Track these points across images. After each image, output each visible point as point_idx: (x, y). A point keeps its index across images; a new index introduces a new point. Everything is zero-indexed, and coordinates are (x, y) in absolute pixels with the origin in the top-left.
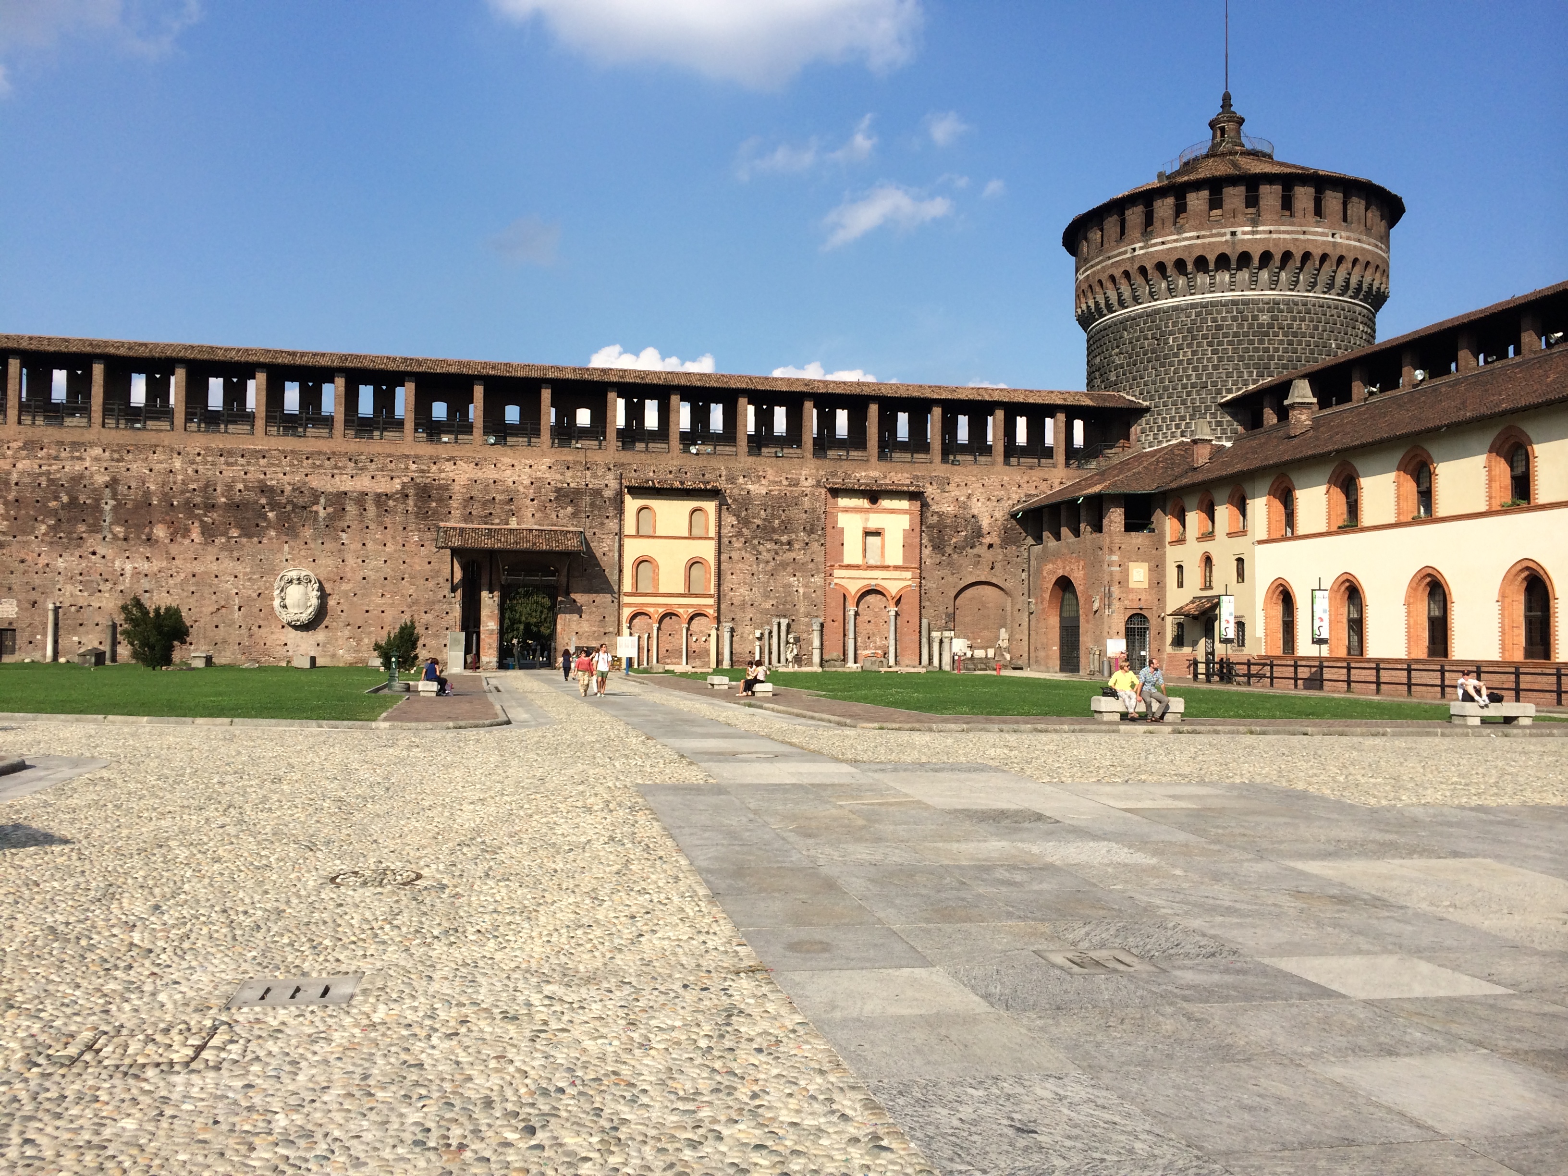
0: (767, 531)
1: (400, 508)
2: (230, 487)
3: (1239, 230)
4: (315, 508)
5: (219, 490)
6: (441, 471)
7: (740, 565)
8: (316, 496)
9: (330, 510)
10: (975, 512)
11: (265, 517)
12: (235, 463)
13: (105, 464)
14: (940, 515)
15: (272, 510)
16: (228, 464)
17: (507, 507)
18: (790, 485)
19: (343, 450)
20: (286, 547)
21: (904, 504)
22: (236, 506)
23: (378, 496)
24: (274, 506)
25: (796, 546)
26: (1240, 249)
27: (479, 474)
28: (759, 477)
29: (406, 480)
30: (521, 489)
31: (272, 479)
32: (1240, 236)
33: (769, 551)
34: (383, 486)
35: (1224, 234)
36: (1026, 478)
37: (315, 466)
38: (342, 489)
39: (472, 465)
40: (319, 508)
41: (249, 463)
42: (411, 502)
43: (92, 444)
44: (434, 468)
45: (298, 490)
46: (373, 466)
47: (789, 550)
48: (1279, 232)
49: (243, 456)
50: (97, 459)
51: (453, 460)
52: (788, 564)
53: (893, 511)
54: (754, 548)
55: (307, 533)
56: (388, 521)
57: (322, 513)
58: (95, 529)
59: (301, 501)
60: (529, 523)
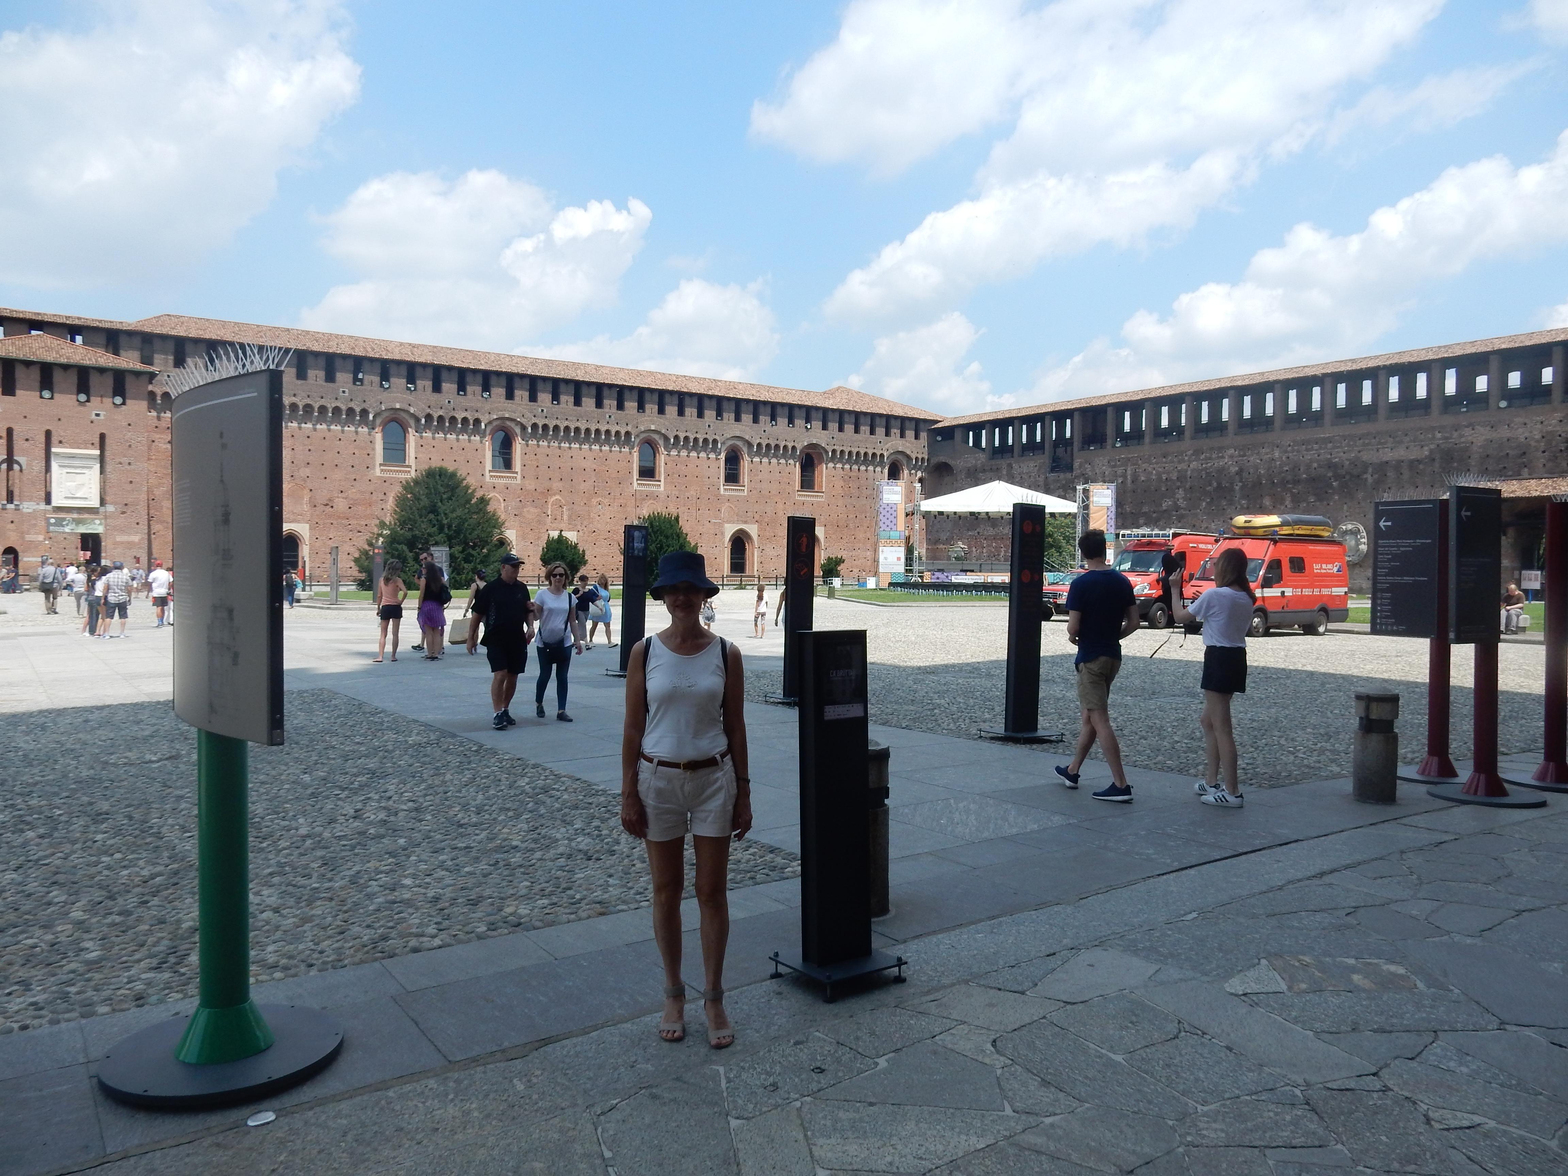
1: (1428, 471)
2: (1309, 466)
4: (1365, 476)
5: (1302, 469)
6: (1461, 436)
8: (1366, 466)
9: (1376, 476)
11: (1331, 486)
12: (1312, 449)
13: (1236, 459)
15: (1335, 481)
16: (1307, 450)
17: (1520, 461)
19: (1386, 429)
20: (1345, 507)
22: (1312, 480)
23: (1412, 462)
24: (1337, 477)
27: (1494, 435)
29: (1432, 447)
30: (1533, 443)
31: (1336, 457)
34: (1415, 453)
37: (1364, 445)
38: (1385, 459)
39: (1488, 428)
40: (1368, 476)
41: (1320, 448)
42: (1437, 464)
43: (1228, 448)
44: (1455, 434)
45: (1353, 463)
46: (1407, 439)
49: (1317, 443)
50: (1231, 457)
51: (1472, 426)
55: (1360, 495)
56: (1419, 481)
57: (1370, 480)
58: (1231, 503)
59: (1355, 472)
60: (1540, 473)
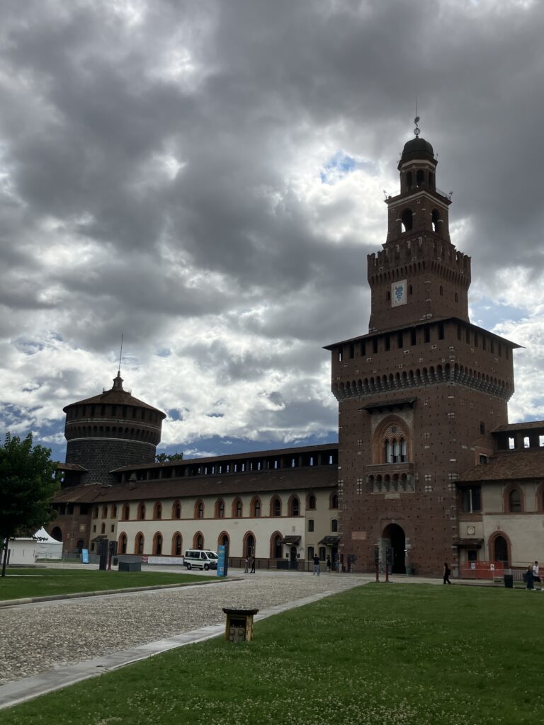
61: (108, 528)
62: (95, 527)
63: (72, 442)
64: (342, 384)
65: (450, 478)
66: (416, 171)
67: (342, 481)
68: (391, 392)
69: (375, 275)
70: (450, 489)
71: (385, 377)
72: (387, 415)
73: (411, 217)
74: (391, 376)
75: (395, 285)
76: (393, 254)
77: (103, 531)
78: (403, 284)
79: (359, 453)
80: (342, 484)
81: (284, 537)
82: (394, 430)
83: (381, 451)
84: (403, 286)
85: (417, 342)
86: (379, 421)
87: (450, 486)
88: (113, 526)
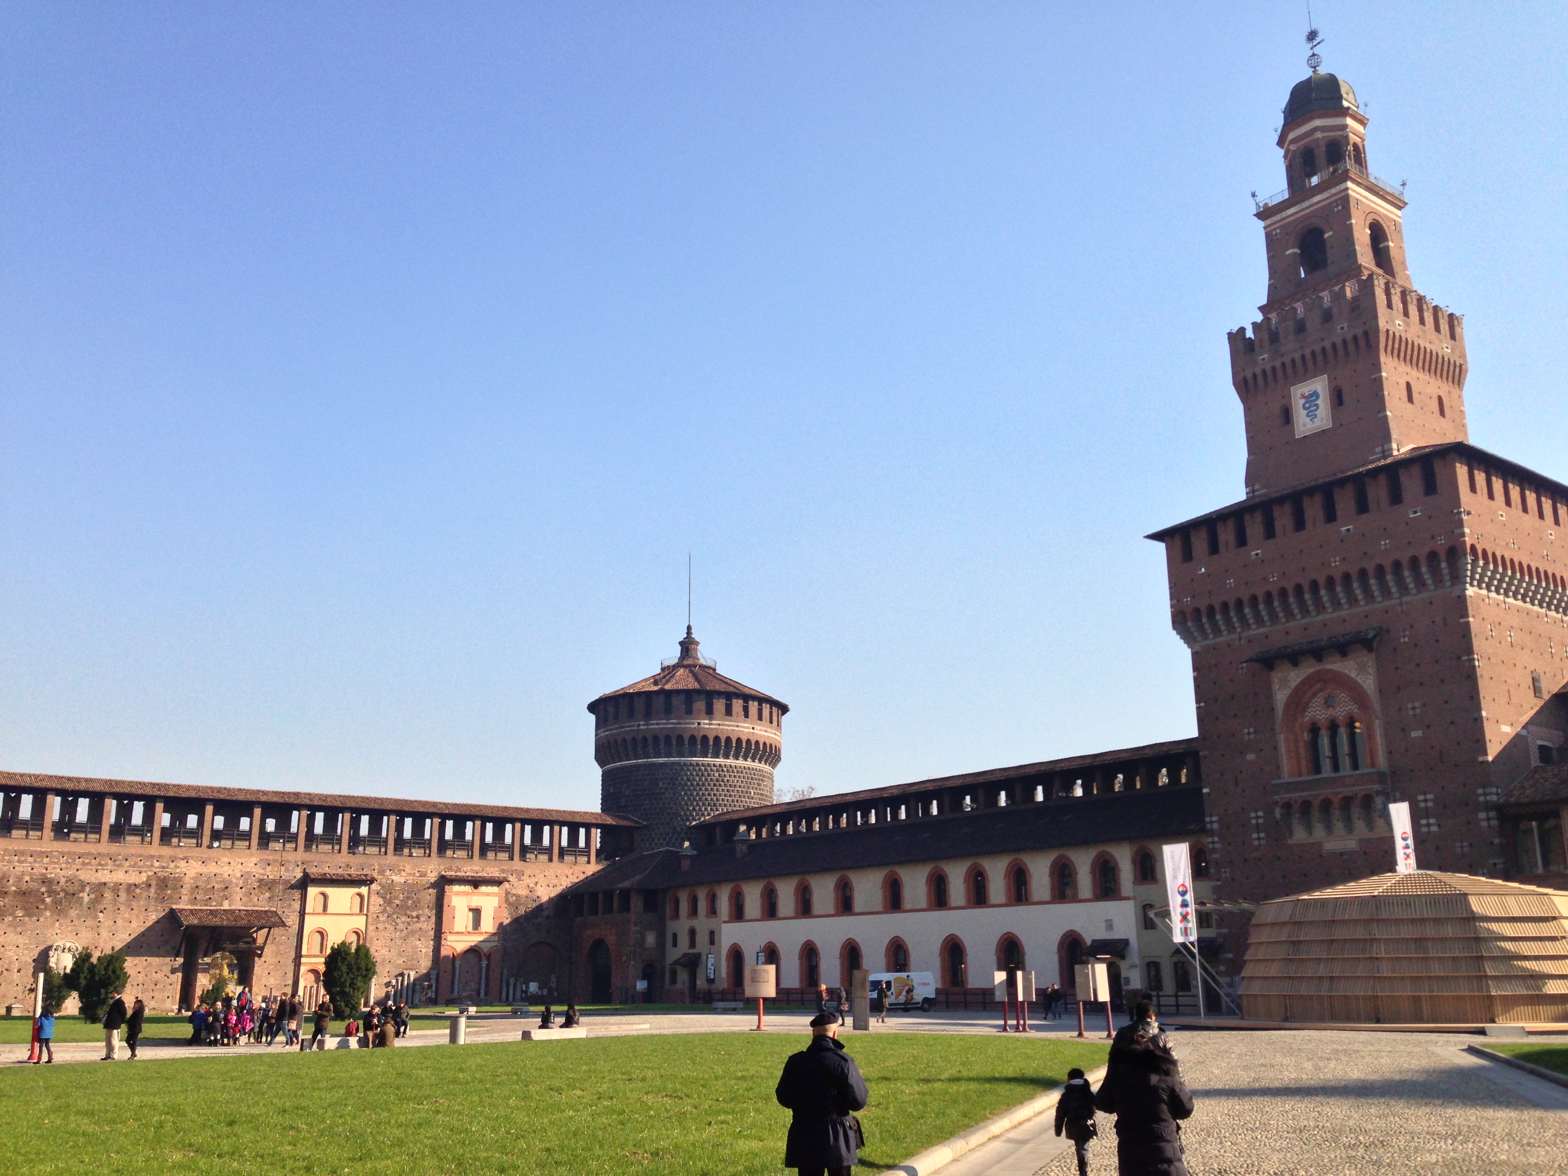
0: (403, 909)
1: (145, 894)
3: (702, 721)
4: (81, 895)
5: (11, 882)
6: (177, 867)
7: (383, 933)
8: (83, 885)
9: (93, 896)
10: (539, 894)
11: (43, 901)
12: (26, 861)
14: (518, 896)
15: (49, 896)
16: (19, 861)
17: (222, 894)
18: (420, 876)
19: (106, 851)
20: (57, 924)
21: (495, 889)
22: (23, 894)
23: (129, 885)
24: (51, 893)
25: (422, 919)
26: (702, 733)
27: (204, 870)
28: (400, 870)
29: (150, 874)
30: (234, 880)
31: (51, 873)
32: (702, 726)
33: (403, 923)
34: (134, 878)
35: (693, 724)
36: (571, 871)
37: (84, 864)
38: (103, 881)
39: (200, 863)
40: (84, 895)
41: (35, 861)
42: (153, 890)
44: (172, 865)
45: (69, 880)
46: (127, 864)
47: (417, 922)
48: (724, 725)
49: (31, 856)
51: (186, 859)
52: (416, 932)
53: (488, 894)
54: (394, 921)
55: (73, 913)
56: (134, 904)
57: (86, 899)
59: (71, 890)
60: (238, 906)
61: (702, 939)
62: (675, 936)
63: (612, 770)
64: (1197, 611)
65: (1482, 799)
66: (1323, 143)
67: (1215, 819)
68: (1316, 619)
69: (1249, 375)
70: (1484, 824)
71: (1299, 589)
72: (1311, 670)
73: (1323, 242)
74: (1314, 585)
75: (1299, 391)
76: (1290, 323)
77: (693, 944)
78: (1320, 385)
79: (1251, 757)
80: (1215, 826)
81: (1089, 942)
82: (1328, 703)
83: (1302, 751)
84: (1319, 391)
85: (1372, 506)
86: (1293, 685)
87: (1482, 815)
88: (712, 934)
